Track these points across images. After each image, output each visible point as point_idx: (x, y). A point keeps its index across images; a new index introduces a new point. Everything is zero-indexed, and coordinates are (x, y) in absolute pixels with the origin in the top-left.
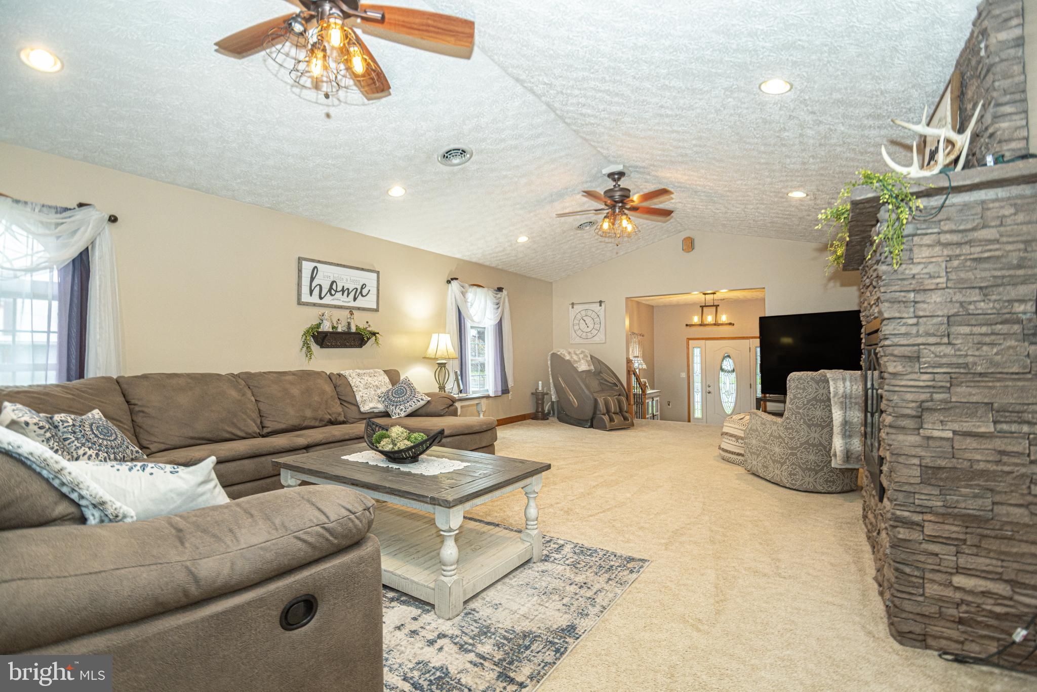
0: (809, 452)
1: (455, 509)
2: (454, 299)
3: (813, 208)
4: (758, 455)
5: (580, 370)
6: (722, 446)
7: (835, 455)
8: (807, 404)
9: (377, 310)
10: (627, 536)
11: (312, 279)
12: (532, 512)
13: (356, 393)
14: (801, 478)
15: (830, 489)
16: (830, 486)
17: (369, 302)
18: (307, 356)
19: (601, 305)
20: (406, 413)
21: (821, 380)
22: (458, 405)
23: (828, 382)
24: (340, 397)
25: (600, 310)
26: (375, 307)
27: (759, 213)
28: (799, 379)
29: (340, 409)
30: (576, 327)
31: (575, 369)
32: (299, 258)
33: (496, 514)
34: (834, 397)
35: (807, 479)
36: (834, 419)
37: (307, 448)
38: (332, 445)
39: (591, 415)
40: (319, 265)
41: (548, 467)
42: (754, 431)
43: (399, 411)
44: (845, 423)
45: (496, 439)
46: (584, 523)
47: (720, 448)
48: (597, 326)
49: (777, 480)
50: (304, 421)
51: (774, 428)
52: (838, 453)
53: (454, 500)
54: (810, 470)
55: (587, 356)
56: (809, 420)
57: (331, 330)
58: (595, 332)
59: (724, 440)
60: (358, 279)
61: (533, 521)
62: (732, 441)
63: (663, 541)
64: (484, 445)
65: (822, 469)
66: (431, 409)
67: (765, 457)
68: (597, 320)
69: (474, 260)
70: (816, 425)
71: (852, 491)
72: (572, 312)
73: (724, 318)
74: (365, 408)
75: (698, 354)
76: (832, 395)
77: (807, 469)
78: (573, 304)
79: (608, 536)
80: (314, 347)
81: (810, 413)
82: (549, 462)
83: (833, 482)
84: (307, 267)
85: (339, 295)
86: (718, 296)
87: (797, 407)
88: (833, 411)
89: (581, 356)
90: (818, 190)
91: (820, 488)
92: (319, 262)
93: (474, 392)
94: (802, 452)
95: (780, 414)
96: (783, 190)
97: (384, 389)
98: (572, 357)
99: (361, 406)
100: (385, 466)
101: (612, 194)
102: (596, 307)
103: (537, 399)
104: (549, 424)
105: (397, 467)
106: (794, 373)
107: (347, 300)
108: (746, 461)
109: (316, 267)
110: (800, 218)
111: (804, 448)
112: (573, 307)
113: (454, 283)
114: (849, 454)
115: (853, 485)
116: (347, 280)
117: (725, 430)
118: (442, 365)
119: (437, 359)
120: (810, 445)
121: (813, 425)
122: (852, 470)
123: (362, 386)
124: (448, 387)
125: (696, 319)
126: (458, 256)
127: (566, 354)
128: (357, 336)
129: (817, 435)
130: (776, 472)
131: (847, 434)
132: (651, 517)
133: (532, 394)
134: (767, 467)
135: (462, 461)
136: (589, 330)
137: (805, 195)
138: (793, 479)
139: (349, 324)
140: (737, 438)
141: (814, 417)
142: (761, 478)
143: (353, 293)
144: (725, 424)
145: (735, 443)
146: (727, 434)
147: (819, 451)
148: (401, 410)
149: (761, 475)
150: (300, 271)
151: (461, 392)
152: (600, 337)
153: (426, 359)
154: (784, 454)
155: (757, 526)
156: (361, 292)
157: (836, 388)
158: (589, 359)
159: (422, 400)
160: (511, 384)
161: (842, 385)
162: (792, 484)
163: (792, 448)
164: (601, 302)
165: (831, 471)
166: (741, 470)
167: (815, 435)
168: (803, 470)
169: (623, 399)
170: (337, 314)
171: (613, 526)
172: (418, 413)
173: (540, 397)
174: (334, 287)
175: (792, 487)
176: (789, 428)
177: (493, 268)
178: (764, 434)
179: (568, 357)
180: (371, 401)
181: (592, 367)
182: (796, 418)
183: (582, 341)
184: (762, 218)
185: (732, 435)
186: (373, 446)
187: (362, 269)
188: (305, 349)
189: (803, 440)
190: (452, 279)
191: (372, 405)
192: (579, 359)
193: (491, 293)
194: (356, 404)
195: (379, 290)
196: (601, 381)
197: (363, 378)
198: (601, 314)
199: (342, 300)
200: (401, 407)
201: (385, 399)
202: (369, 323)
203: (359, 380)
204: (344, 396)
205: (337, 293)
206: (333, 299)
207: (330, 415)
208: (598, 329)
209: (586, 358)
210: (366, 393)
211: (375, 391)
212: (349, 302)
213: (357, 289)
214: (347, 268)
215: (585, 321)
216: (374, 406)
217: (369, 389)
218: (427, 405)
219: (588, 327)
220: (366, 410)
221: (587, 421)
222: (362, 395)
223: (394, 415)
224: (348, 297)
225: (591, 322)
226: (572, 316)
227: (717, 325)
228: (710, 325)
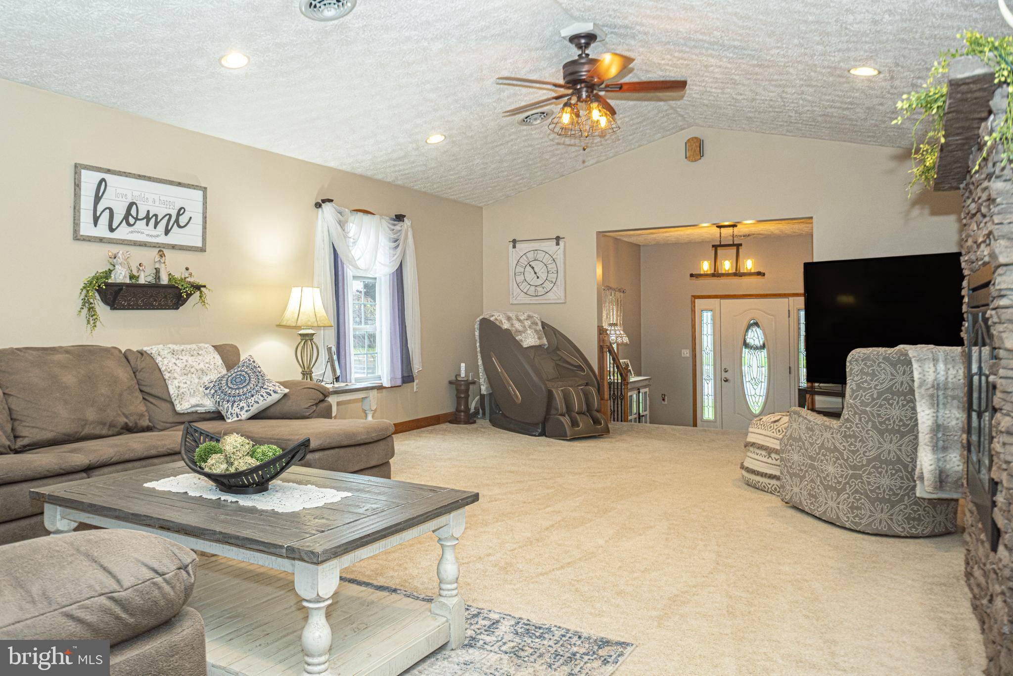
0: (880, 473)
1: (326, 565)
2: (326, 233)
3: (889, 92)
4: (802, 478)
5: (525, 345)
6: (746, 464)
7: (922, 478)
8: (878, 398)
9: (202, 250)
10: (598, 605)
11: (98, 199)
12: (450, 569)
13: (169, 382)
14: (869, 513)
15: (913, 531)
16: (914, 527)
17: (190, 236)
18: (88, 322)
19: (558, 244)
20: (250, 414)
21: (899, 361)
22: (333, 400)
23: (909, 363)
24: (144, 389)
25: (558, 252)
26: (200, 245)
27: (803, 100)
28: (866, 359)
29: (142, 408)
30: (520, 278)
31: (518, 344)
32: (76, 166)
33: (391, 573)
34: (920, 387)
35: (878, 515)
36: (920, 422)
37: (88, 470)
38: (130, 465)
39: (542, 418)
40: (107, 177)
41: (475, 498)
42: (795, 439)
43: (238, 411)
44: (937, 428)
45: (392, 455)
46: (531, 586)
47: (742, 467)
48: (552, 277)
49: (832, 516)
50: (83, 426)
51: (827, 435)
52: (926, 475)
53: (325, 552)
54: (882, 501)
55: (536, 324)
56: (881, 423)
57: (128, 281)
58: (548, 285)
59: (749, 454)
60: (172, 200)
61: (451, 583)
62: (762, 455)
63: (655, 613)
64: (373, 463)
65: (901, 500)
66: (289, 406)
67: (812, 481)
68: (552, 267)
69: (359, 171)
70: (893, 432)
71: (947, 533)
72: (514, 255)
73: (749, 265)
74: (182, 406)
75: (709, 321)
76: (916, 384)
77: (878, 499)
78: (514, 242)
79: (569, 606)
80: (101, 308)
81: (882, 412)
82: (476, 491)
83: (919, 520)
84: (89, 180)
85: (141, 225)
86: (740, 230)
87: (862, 403)
88: (919, 409)
89: (527, 323)
90: (897, 65)
91: (898, 530)
92: (108, 171)
93: (358, 380)
94: (870, 474)
95: (835, 415)
96: (842, 64)
97: (214, 376)
98: (512, 325)
99: (176, 403)
100: (214, 498)
101: (577, 68)
102: (550, 246)
103: (458, 391)
104: (477, 430)
105: (234, 500)
106: (858, 350)
107: (155, 233)
108: (783, 487)
109: (103, 180)
110: (868, 108)
111: (874, 467)
112: (514, 247)
113: (327, 207)
114: (944, 476)
115: (949, 525)
116: (154, 202)
117: (751, 438)
118: (307, 338)
119: (299, 328)
120: (882, 462)
121: (887, 430)
122: (948, 501)
123: (178, 370)
124: (317, 373)
125: (706, 266)
126: (333, 164)
127: (504, 321)
128: (170, 290)
129: (893, 447)
130: (828, 504)
131: (940, 446)
132: (635, 575)
133: (451, 383)
134: (815, 497)
135: (338, 489)
136: (539, 282)
137: (876, 72)
138: (857, 516)
139: (158, 271)
140: (769, 451)
141: (888, 419)
142: (807, 513)
143: (165, 221)
144: (751, 430)
145: (765, 460)
146: (753, 444)
147: (897, 471)
148: (242, 408)
149: (807, 509)
150: (77, 185)
151: (337, 379)
152: (556, 295)
153: (282, 328)
154: (842, 476)
155: (800, 589)
156: (177, 221)
157: (923, 373)
158: (540, 327)
159: (275, 392)
160: (417, 367)
161: (933, 369)
162: (855, 523)
163: (854, 468)
164: (558, 239)
165: (916, 503)
166: (774, 501)
167: (890, 447)
168: (872, 501)
169: (593, 390)
170: (138, 255)
171: (577, 590)
172: (269, 413)
173: (463, 387)
174: (133, 212)
175: (855, 528)
176: (850, 436)
177: (389, 183)
178: (812, 444)
179: (506, 325)
180: (192, 395)
181: (545, 341)
182: (860, 420)
183: (527, 300)
184: (809, 108)
185: (761, 447)
186: (196, 467)
187: (179, 184)
188: (85, 310)
189: (872, 454)
190: (324, 201)
191: (194, 401)
192: (524, 327)
193: (385, 224)
194: (168, 399)
195: (206, 217)
196: (558, 362)
197: (181, 357)
198: (558, 257)
199: (147, 232)
200: (242, 404)
201: (216, 391)
202: (190, 271)
203: (174, 361)
204: (149, 386)
205: (138, 222)
206: (132, 232)
207: (126, 417)
208: (554, 280)
209: (534, 327)
210: (184, 381)
211: (199, 378)
212: (158, 236)
213: (170, 216)
214: (154, 181)
215: (533, 268)
216: (198, 403)
217: (189, 375)
218: (283, 401)
219: (538, 277)
220: (185, 408)
221: (536, 425)
222: (177, 385)
223: (230, 416)
224: (155, 228)
225: (542, 270)
226: (513, 260)
227: (737, 274)
228: (727, 275)
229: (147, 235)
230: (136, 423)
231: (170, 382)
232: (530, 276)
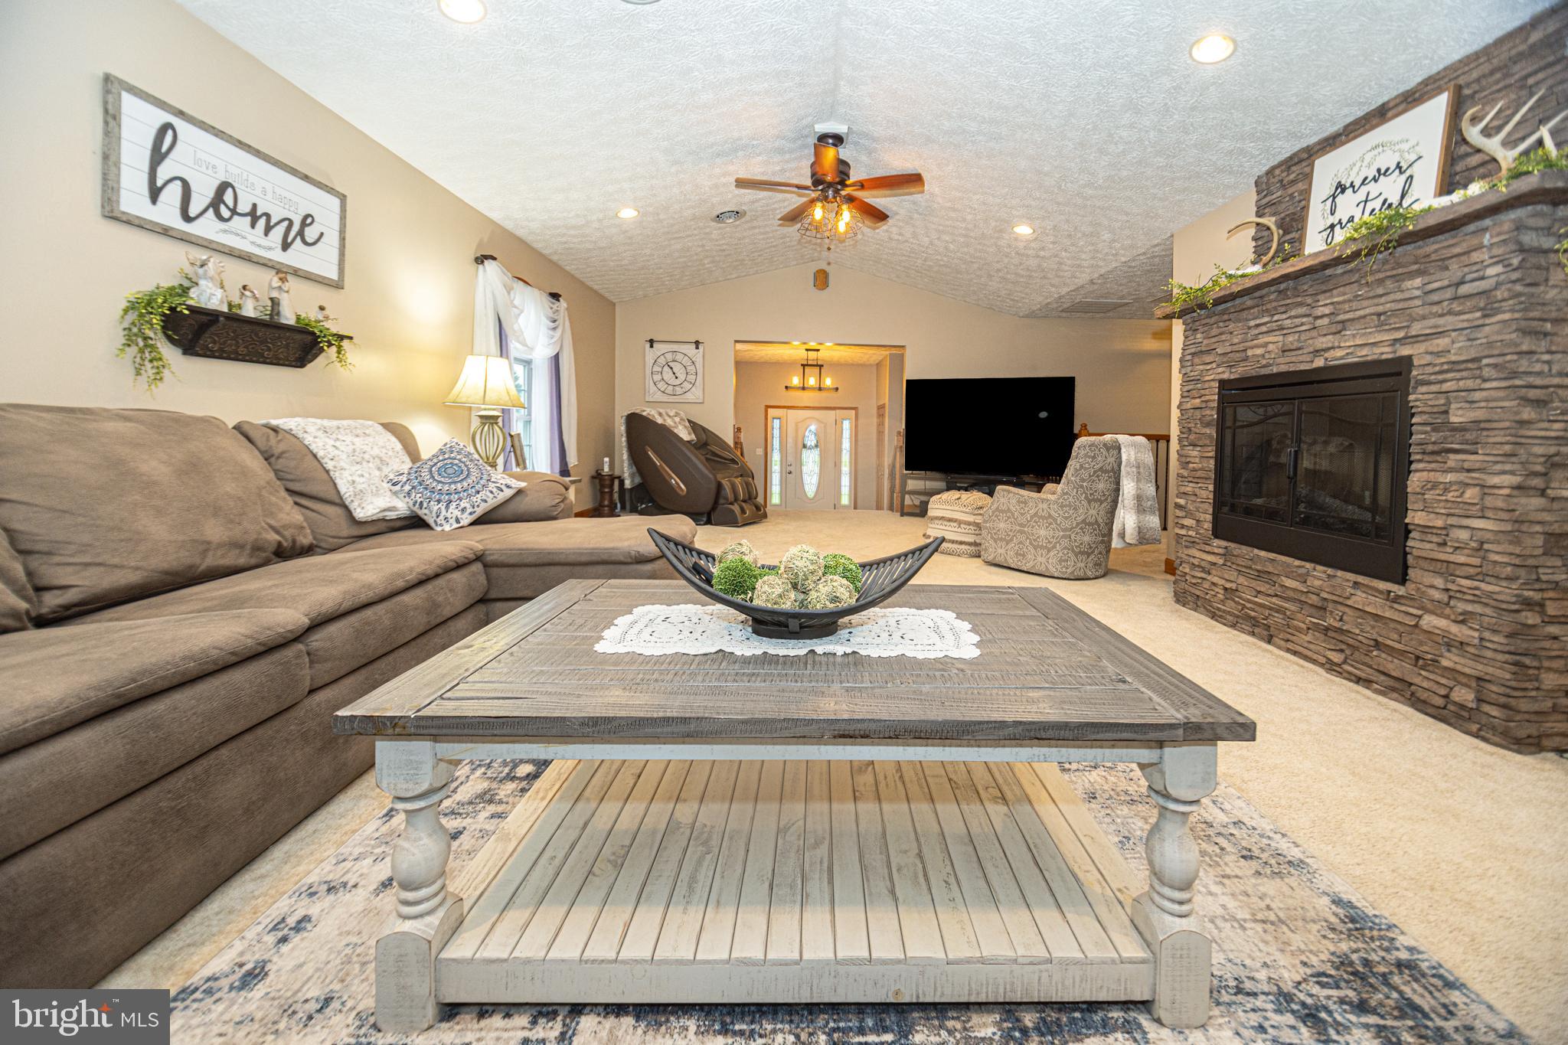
0: (1085, 532)
2: (490, 297)
4: (1008, 542)
5: (684, 439)
9: (338, 285)
11: (159, 157)
13: (335, 475)
14: (1074, 564)
15: (1097, 573)
16: (1097, 570)
17: (319, 260)
19: (697, 348)
20: (474, 517)
23: (1120, 449)
24: (289, 485)
25: (697, 355)
26: (335, 277)
28: (1091, 445)
29: (297, 516)
31: (678, 438)
34: (1126, 465)
35: (1080, 565)
39: (709, 507)
42: (1002, 511)
43: (457, 513)
47: (927, 537)
48: (691, 378)
49: (1042, 569)
51: (1042, 506)
54: (1082, 553)
55: (684, 420)
56: (1091, 494)
57: (225, 309)
58: (687, 386)
60: (295, 199)
62: (951, 527)
65: (1093, 551)
66: (528, 505)
67: (1020, 542)
68: (691, 369)
70: (1096, 501)
72: (650, 355)
73: (828, 382)
74: (366, 511)
75: (778, 426)
77: (1080, 552)
78: (652, 342)
81: (1095, 486)
83: (1100, 565)
84: (140, 116)
85: (241, 223)
87: (1080, 480)
88: (1123, 482)
89: (677, 419)
92: (180, 114)
94: (1076, 533)
98: (665, 420)
99: (352, 507)
102: (690, 349)
103: (600, 485)
107: (264, 242)
108: (983, 550)
111: (1080, 528)
112: (652, 346)
113: (491, 265)
118: (491, 421)
119: (477, 408)
120: (1087, 524)
121: (1093, 500)
123: (344, 456)
125: (795, 381)
127: (657, 416)
128: (298, 337)
129: (1095, 512)
131: (1140, 509)
133: (593, 477)
134: (1024, 555)
136: (678, 382)
138: (1064, 566)
139: (276, 302)
140: (959, 522)
141: (1098, 491)
142: (1014, 569)
143: (281, 229)
144: (933, 506)
145: (955, 530)
147: (1094, 530)
148: (463, 510)
149: (1013, 566)
152: (695, 394)
154: (1053, 537)
156: (301, 233)
158: (687, 423)
159: (506, 486)
161: (1132, 453)
162: (1062, 572)
163: (1064, 530)
164: (697, 343)
167: (1093, 512)
170: (238, 273)
172: (497, 515)
173: (607, 482)
174: (228, 197)
175: (1062, 576)
176: (1066, 506)
177: (541, 255)
178: (1023, 514)
179: (659, 421)
180: (376, 493)
181: (693, 437)
182: (1077, 493)
183: (665, 398)
185: (951, 520)
187: (306, 178)
188: (134, 350)
189: (1080, 519)
190: (487, 257)
191: (384, 501)
192: (675, 423)
193: (546, 300)
194: (337, 501)
195: (344, 239)
196: (707, 454)
197: (339, 437)
198: (697, 360)
199: (251, 238)
200: (463, 504)
201: (414, 488)
202: (326, 312)
203: (333, 443)
204: (300, 481)
205: (236, 217)
206: (225, 231)
207: (278, 532)
208: (693, 381)
209: (683, 423)
210: (359, 472)
211: (379, 469)
212: (270, 249)
213: (291, 223)
214: (265, 160)
215: (671, 368)
216: (389, 505)
217: (364, 463)
218: (518, 499)
219: (676, 377)
220: (369, 513)
221: (701, 514)
222: (350, 478)
223: (443, 522)
224: (266, 234)
225: (681, 371)
226: (650, 361)
227: (820, 389)
228: (812, 389)
229: (253, 243)
230: (294, 541)
231: (337, 474)
232: (668, 375)
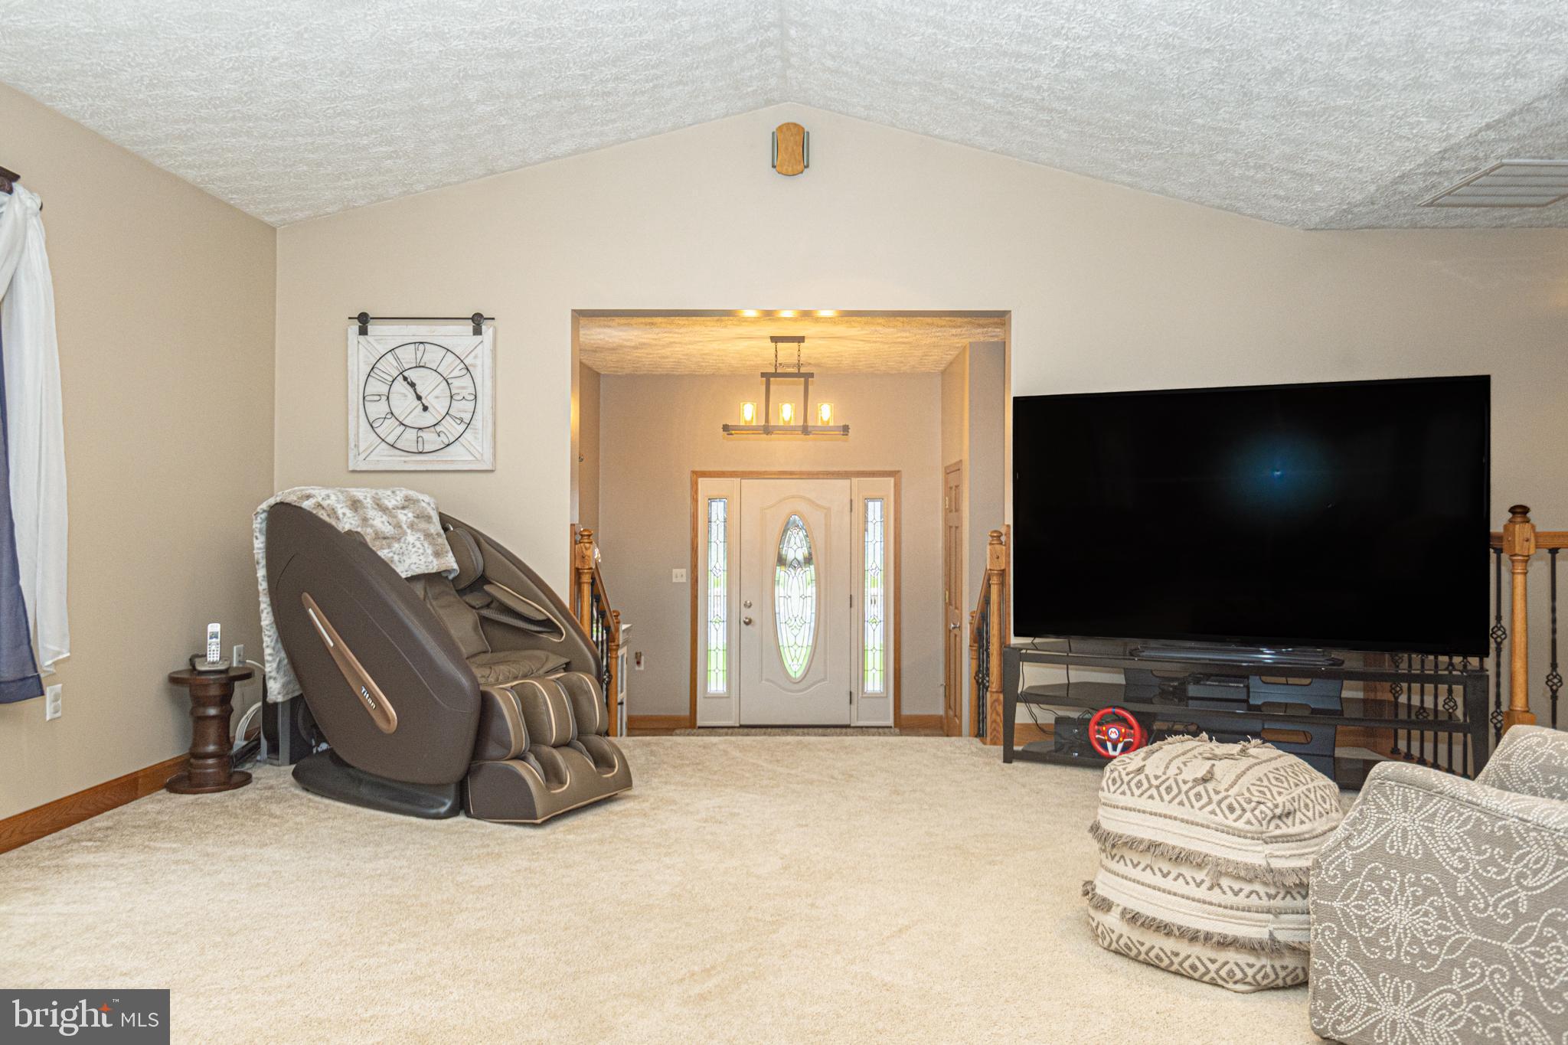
5: (404, 570)
19: (477, 331)
25: (478, 350)
30: (377, 409)
31: (385, 569)
39: (458, 769)
48: (462, 408)
55: (427, 519)
58: (452, 428)
68: (463, 385)
72: (361, 352)
78: (363, 319)
89: (405, 517)
98: (365, 520)
102: (459, 336)
103: (198, 700)
112: (363, 331)
125: (749, 413)
127: (344, 510)
136: (428, 419)
152: (472, 450)
158: (436, 527)
164: (478, 321)
169: (589, 681)
173: (212, 690)
179: (346, 522)
181: (450, 562)
183: (396, 461)
192: (398, 526)
196: (486, 612)
198: (479, 362)
208: (467, 417)
209: (423, 525)
215: (413, 385)
219: (425, 408)
221: (439, 787)
225: (437, 392)
226: (359, 364)
227: (805, 430)
228: (787, 429)
232: (403, 401)
